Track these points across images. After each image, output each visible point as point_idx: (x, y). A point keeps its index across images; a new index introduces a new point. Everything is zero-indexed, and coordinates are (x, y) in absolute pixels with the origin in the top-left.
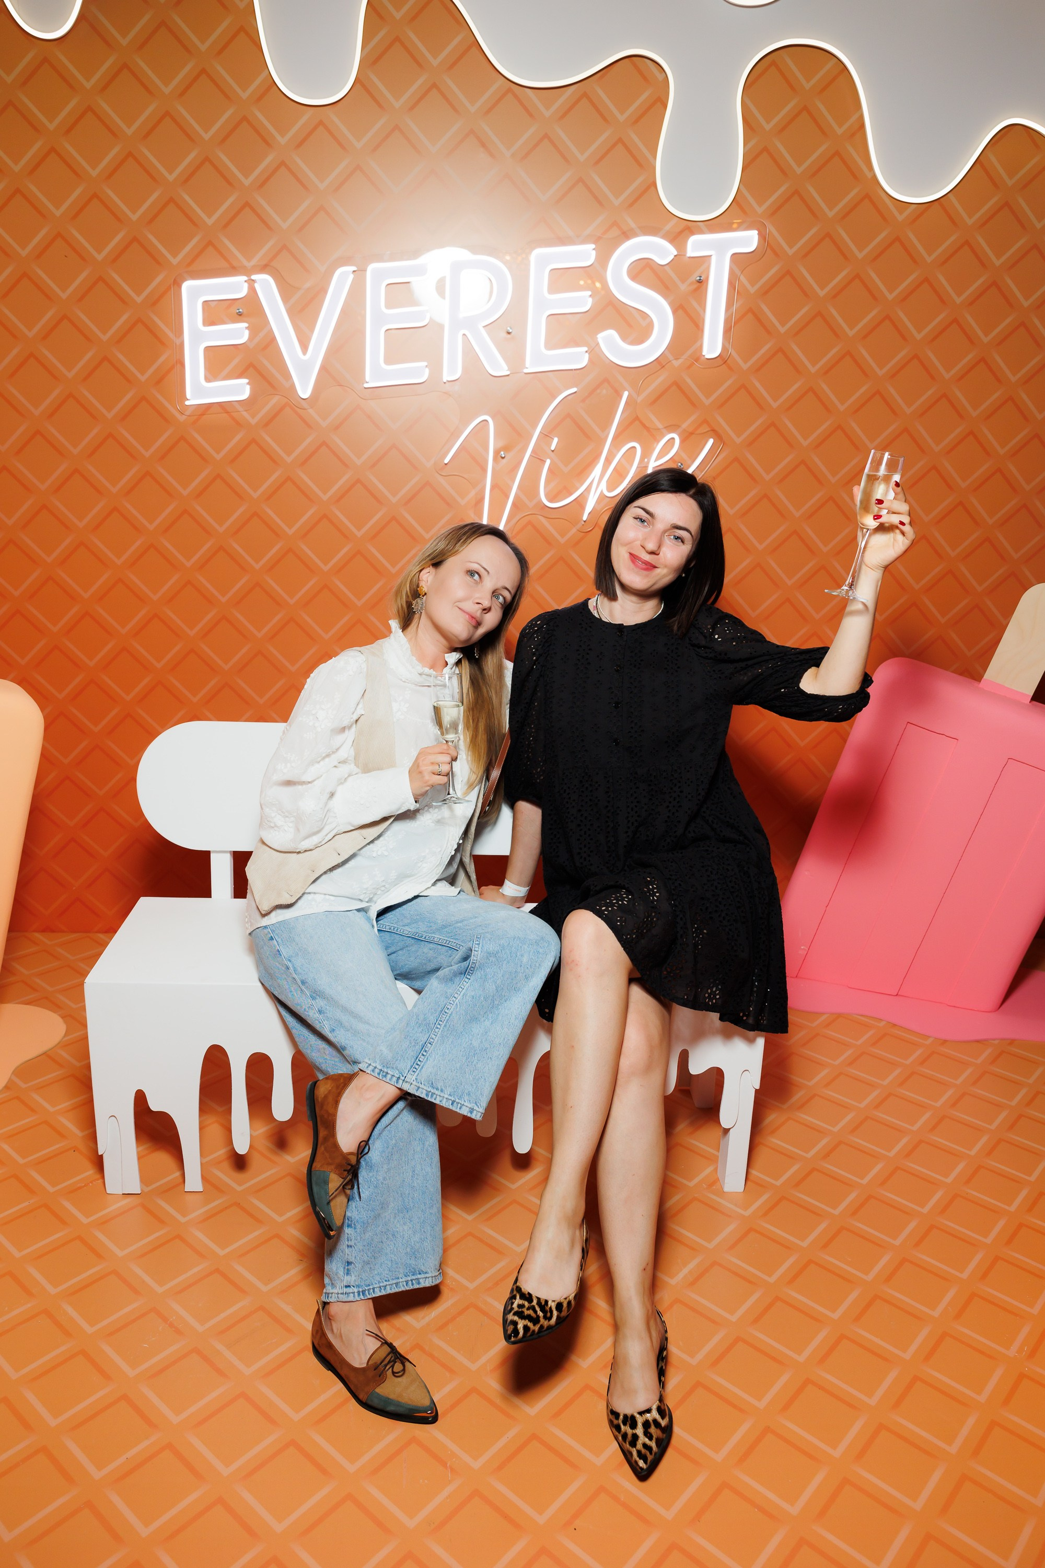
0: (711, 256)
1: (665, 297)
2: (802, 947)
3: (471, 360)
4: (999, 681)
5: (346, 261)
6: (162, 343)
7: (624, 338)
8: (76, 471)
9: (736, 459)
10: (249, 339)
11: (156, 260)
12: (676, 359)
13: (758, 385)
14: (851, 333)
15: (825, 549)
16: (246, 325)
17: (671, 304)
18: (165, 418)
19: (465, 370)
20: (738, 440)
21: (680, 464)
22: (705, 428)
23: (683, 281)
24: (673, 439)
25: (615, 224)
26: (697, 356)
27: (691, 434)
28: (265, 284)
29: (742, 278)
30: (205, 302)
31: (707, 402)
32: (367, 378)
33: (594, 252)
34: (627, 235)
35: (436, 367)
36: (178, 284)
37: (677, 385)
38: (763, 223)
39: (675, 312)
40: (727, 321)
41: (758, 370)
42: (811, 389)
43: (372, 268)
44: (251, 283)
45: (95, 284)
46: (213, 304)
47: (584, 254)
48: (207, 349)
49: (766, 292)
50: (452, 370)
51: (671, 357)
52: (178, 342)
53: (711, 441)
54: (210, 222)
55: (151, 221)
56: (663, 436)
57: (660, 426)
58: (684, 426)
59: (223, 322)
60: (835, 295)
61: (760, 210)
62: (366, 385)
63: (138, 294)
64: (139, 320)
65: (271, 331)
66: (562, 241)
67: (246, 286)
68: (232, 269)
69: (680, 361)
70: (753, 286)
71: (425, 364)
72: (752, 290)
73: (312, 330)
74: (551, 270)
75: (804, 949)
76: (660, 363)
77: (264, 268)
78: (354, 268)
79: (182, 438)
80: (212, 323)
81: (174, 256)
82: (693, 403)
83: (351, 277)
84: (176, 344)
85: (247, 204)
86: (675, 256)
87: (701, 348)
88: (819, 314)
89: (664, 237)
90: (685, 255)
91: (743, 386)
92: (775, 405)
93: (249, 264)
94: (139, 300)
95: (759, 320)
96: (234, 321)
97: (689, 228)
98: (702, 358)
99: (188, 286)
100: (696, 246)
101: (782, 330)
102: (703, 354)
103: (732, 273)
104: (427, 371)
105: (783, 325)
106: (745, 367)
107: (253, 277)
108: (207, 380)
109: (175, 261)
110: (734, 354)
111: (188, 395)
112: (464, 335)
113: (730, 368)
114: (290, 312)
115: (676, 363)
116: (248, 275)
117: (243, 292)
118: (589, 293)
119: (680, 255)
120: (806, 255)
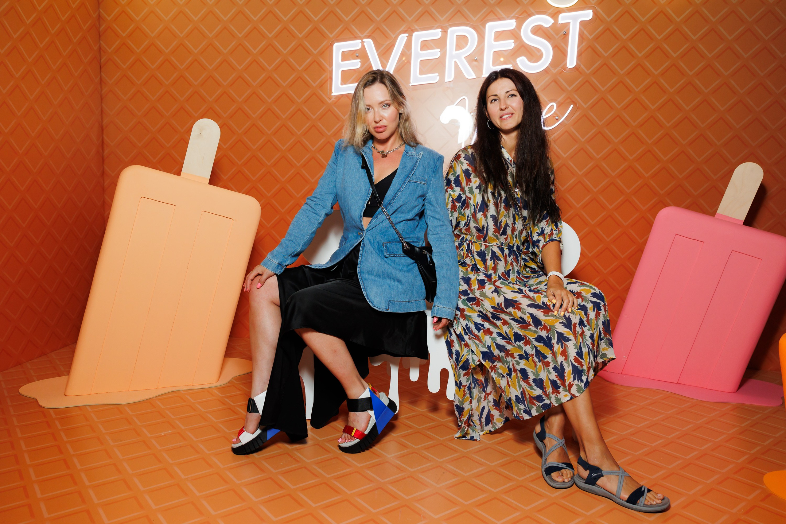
0: (569, 23)
1: (549, 42)
2: (624, 357)
3: (458, 72)
4: (726, 214)
5: (405, 32)
6: (323, 69)
7: (530, 60)
8: (284, 125)
9: (585, 115)
10: (361, 67)
11: (324, 36)
12: (555, 69)
13: (594, 80)
14: (640, 55)
15: (631, 158)
16: (359, 60)
17: (552, 45)
18: (323, 102)
19: (455, 77)
20: (585, 106)
21: (556, 117)
22: (569, 100)
23: (557, 34)
24: (553, 105)
25: (525, 11)
26: (565, 67)
27: (562, 103)
28: (369, 44)
29: (585, 32)
30: (343, 52)
31: (570, 89)
32: (411, 81)
33: (515, 23)
34: (530, 16)
35: (442, 75)
36: (332, 45)
37: (555, 81)
38: (595, 7)
39: (553, 48)
40: (578, 52)
41: (594, 73)
42: (621, 82)
43: (415, 34)
44: (363, 43)
45: (298, 47)
46: (346, 53)
47: (510, 24)
48: (343, 71)
49: (597, 38)
50: (449, 76)
51: (552, 69)
52: (330, 70)
53: (572, 106)
54: (347, 19)
55: (322, 21)
56: (548, 104)
57: (546, 99)
58: (559, 100)
59: (349, 60)
60: (631, 38)
61: (593, 2)
62: (410, 85)
63: (315, 50)
64: (315, 61)
65: (370, 63)
66: (500, 19)
67: (360, 44)
68: (355, 38)
69: (556, 70)
70: (591, 35)
71: (437, 74)
72: (591, 37)
73: (388, 62)
74: (495, 32)
75: (625, 358)
76: (546, 71)
77: (368, 37)
78: (407, 35)
79: (329, 110)
80: (346, 61)
81: (331, 34)
82: (563, 89)
83: (406, 38)
84: (329, 70)
85: (363, 11)
86: (553, 23)
87: (566, 64)
88: (624, 47)
89: (548, 15)
90: (558, 23)
91: (587, 81)
92: (603, 89)
93: (362, 36)
94: (315, 52)
95: (594, 50)
96: (354, 59)
97: (559, 11)
98: (567, 69)
99: (336, 45)
100: (562, 18)
101: (606, 55)
102: (567, 66)
103: (580, 30)
104: (438, 78)
105: (606, 53)
106: (588, 72)
107: (364, 40)
108: (342, 84)
109: (331, 36)
110: (582, 66)
111: (333, 90)
112: (455, 61)
113: (580, 73)
114: (379, 55)
115: (555, 72)
116: (362, 40)
117: (359, 47)
118: (513, 41)
119: (556, 23)
120: (616, 21)
